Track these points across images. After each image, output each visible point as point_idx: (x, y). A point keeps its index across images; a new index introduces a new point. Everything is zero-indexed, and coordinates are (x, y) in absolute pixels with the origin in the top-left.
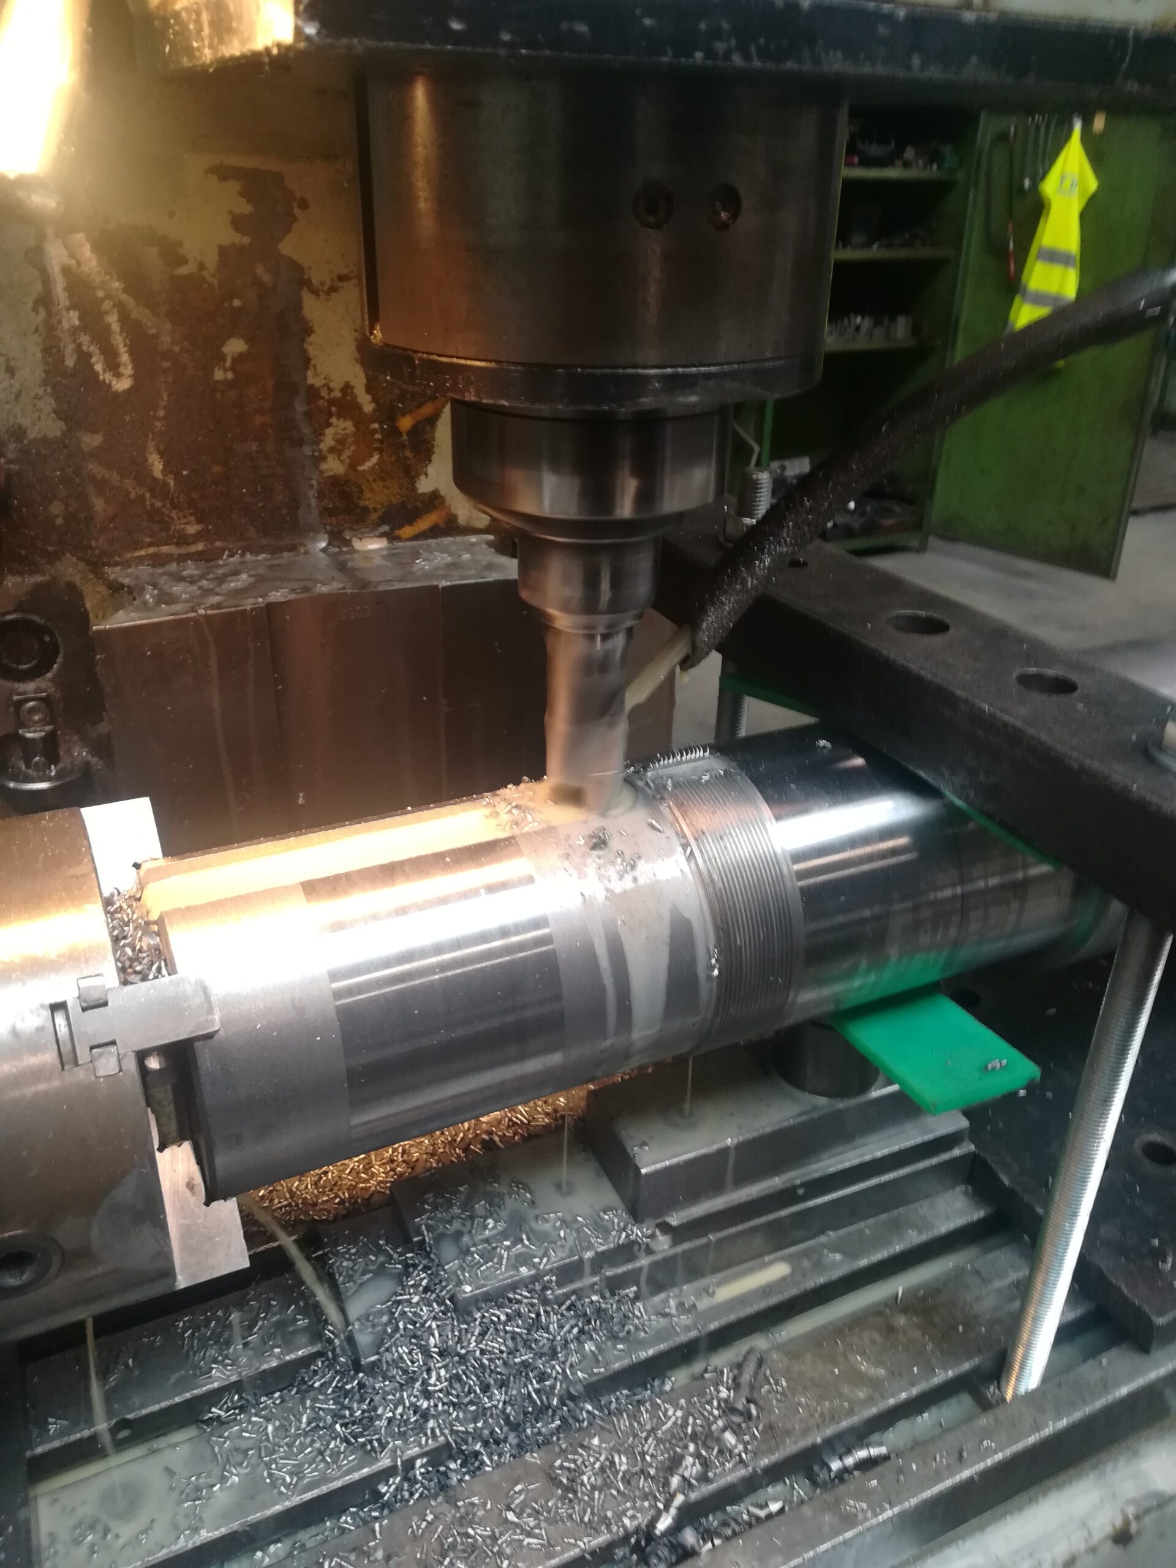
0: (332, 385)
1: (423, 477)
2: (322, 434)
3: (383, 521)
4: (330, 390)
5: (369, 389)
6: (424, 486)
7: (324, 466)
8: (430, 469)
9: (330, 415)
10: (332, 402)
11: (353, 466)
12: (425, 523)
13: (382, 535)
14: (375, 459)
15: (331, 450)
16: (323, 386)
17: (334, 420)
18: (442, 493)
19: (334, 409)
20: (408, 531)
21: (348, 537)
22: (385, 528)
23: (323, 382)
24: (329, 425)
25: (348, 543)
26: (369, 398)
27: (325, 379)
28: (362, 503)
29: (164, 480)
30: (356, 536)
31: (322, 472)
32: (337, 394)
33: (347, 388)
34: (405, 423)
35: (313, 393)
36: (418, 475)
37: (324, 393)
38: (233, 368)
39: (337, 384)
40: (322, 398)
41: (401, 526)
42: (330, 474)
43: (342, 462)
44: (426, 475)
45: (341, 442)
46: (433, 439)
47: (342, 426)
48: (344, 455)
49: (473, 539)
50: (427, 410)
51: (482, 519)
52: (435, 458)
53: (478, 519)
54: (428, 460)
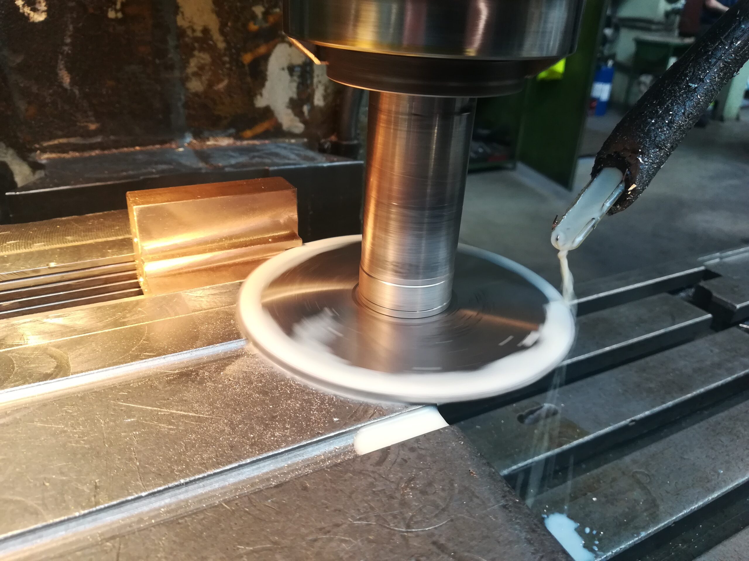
0: (195, 27)
1: (259, 97)
2: (188, 62)
3: (231, 125)
4: (194, 31)
5: (222, 32)
6: (260, 102)
7: (189, 85)
8: (265, 91)
9: (193, 49)
10: (195, 39)
11: (210, 85)
12: (259, 129)
13: (229, 136)
14: (225, 82)
15: (195, 74)
16: (189, 27)
17: (196, 53)
18: (272, 108)
19: (196, 45)
20: (249, 133)
22: (232, 131)
23: (189, 24)
24: (193, 56)
26: (221, 38)
27: (190, 22)
28: (216, 113)
29: (71, 90)
31: (188, 89)
32: (199, 34)
33: (206, 31)
34: (247, 58)
35: (181, 33)
36: (255, 95)
37: (189, 32)
38: (122, 10)
39: (198, 26)
40: (188, 36)
41: (244, 130)
42: (194, 91)
43: (202, 82)
44: (261, 95)
45: (202, 68)
46: (266, 70)
47: (202, 58)
48: (204, 78)
49: (293, 141)
50: (262, 50)
51: (299, 127)
52: (268, 84)
53: (296, 127)
54: (263, 85)
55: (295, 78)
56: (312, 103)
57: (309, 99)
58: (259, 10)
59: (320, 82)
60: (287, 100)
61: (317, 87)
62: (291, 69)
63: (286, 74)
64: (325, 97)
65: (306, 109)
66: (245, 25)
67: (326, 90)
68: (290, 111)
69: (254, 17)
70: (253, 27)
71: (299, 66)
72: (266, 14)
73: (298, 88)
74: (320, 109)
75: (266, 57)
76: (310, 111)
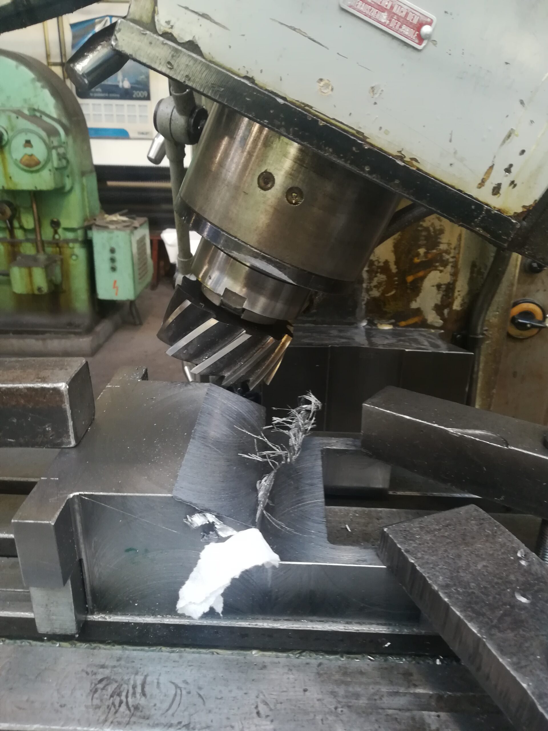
0: (380, 260)
1: (414, 302)
2: (373, 279)
3: (392, 318)
4: (379, 262)
5: (396, 263)
6: (414, 305)
7: (371, 293)
8: (418, 299)
9: (377, 272)
10: (379, 267)
11: (383, 294)
12: (411, 321)
13: (390, 324)
14: (393, 293)
15: (375, 286)
17: (378, 275)
18: (422, 309)
19: (379, 270)
20: (403, 323)
21: (376, 322)
22: (393, 321)
23: (377, 259)
24: (376, 276)
25: (375, 325)
26: (395, 267)
27: (378, 257)
28: (384, 309)
30: (379, 323)
31: (369, 295)
32: (381, 264)
33: (386, 262)
34: (410, 279)
35: (372, 263)
36: (412, 301)
37: (376, 263)
39: (382, 260)
40: (375, 265)
41: (400, 321)
42: (373, 296)
43: (379, 292)
44: (416, 301)
45: (380, 284)
46: (421, 286)
47: (382, 277)
48: (380, 290)
49: (433, 331)
50: (421, 274)
51: (439, 322)
52: (421, 295)
53: (437, 322)
54: (417, 295)
55: (441, 292)
56: (451, 308)
57: (450, 305)
58: (422, 251)
59: (459, 295)
60: (433, 305)
61: (457, 298)
62: (439, 286)
63: (435, 289)
64: (462, 305)
65: (446, 311)
66: (412, 260)
67: (463, 300)
68: (434, 312)
69: (418, 255)
70: (417, 260)
71: (445, 284)
72: (426, 253)
73: (442, 298)
74: (457, 312)
75: (423, 278)
76: (448, 314)
